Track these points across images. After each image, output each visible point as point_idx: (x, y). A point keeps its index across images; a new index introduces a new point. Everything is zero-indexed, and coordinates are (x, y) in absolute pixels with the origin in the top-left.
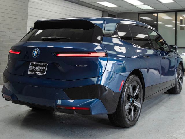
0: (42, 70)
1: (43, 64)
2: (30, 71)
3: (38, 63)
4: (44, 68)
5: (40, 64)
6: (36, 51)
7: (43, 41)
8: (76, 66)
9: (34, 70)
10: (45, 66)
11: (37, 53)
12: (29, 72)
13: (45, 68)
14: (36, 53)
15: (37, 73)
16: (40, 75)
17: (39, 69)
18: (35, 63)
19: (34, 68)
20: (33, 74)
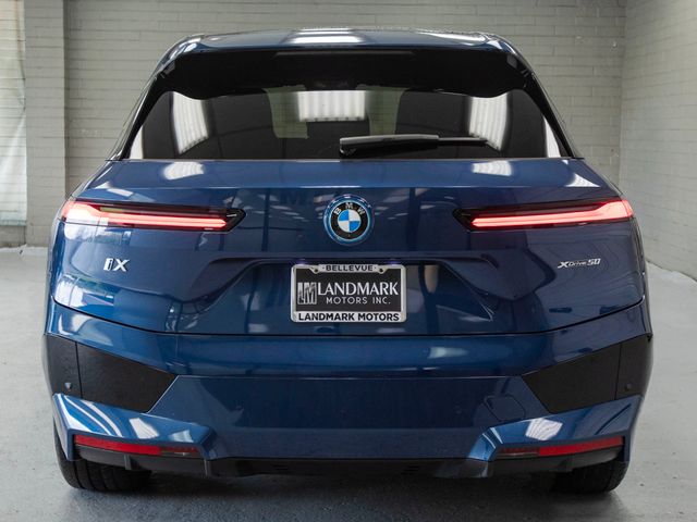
0: (379, 300)
1: (376, 268)
2: (299, 308)
3: (342, 268)
4: (393, 289)
5: (359, 269)
6: (356, 207)
7: (342, 156)
8: (564, 264)
9: (329, 300)
10: (393, 276)
11: (363, 217)
12: (297, 316)
13: (398, 288)
14: (358, 219)
15: (350, 317)
16: (379, 320)
17: (361, 296)
18: (325, 270)
19: (323, 291)
20: (330, 320)
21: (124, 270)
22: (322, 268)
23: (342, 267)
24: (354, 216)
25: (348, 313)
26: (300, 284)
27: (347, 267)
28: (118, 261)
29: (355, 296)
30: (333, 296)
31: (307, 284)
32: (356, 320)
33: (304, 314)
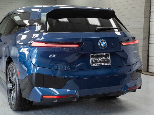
0: (106, 61)
1: (105, 54)
2: (92, 63)
4: (108, 58)
5: (102, 54)
8: (134, 52)
9: (97, 61)
10: (107, 56)
12: (92, 65)
13: (109, 58)
15: (102, 64)
16: (107, 65)
17: (103, 60)
18: (96, 55)
19: (96, 59)
20: (98, 65)
21: (55, 57)
22: (95, 54)
23: (99, 54)
24: (104, 43)
25: (101, 63)
26: (92, 58)
27: (100, 54)
28: (53, 55)
29: (102, 60)
30: (98, 60)
31: (93, 58)
32: (103, 65)
33: (93, 64)
